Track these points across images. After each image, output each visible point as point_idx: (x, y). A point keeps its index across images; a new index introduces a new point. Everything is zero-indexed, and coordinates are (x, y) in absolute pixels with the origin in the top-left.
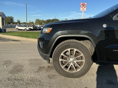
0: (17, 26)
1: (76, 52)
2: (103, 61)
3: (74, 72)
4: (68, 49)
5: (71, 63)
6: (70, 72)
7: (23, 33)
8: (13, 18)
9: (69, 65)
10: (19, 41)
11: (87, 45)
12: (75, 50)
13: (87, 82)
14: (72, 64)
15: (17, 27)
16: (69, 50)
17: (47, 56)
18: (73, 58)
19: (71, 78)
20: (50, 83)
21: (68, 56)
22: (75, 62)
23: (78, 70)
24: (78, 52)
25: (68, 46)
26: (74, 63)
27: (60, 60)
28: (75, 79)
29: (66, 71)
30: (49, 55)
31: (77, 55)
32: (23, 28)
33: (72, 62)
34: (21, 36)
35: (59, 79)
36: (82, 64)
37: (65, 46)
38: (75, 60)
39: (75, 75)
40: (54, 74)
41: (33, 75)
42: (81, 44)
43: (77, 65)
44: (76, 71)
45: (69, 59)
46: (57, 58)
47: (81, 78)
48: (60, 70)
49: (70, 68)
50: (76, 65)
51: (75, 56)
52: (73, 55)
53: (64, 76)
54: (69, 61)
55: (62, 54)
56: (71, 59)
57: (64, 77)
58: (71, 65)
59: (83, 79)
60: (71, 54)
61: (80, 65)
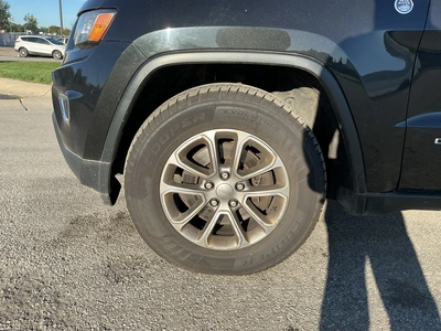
0: (19, 39)
1: (248, 147)
2: (378, 194)
3: (235, 246)
4: (206, 133)
5: (218, 202)
6: (216, 248)
7: (39, 66)
8: (6, 7)
9: (212, 213)
10: (14, 98)
11: (302, 111)
12: (243, 137)
13: (296, 294)
14: (224, 209)
15: (20, 43)
16: (210, 135)
17: (95, 167)
18: (232, 182)
19: (218, 278)
20: (108, 310)
21: (205, 168)
22: (241, 197)
23: (254, 239)
24: (255, 151)
25: (203, 116)
26: (233, 203)
27: (166, 189)
28: (239, 278)
29: (196, 242)
30: (104, 163)
31: (253, 164)
32: (47, 49)
33: (224, 199)
34: (24, 79)
35: (160, 282)
36: (276, 209)
37: (191, 115)
38: (240, 187)
39: (238, 264)
40: (140, 254)
41: (26, 265)
42: (276, 107)
43: (249, 213)
44: (245, 244)
45: (209, 185)
46: (148, 181)
47: (268, 274)
48: (166, 240)
49: (218, 227)
50: (247, 212)
51: (241, 167)
52: (231, 164)
53: (186, 265)
54: (212, 195)
55: (174, 159)
56: (222, 186)
57: (187, 273)
58: (221, 217)
59: (277, 280)
60: (221, 161)
61: (264, 213)
